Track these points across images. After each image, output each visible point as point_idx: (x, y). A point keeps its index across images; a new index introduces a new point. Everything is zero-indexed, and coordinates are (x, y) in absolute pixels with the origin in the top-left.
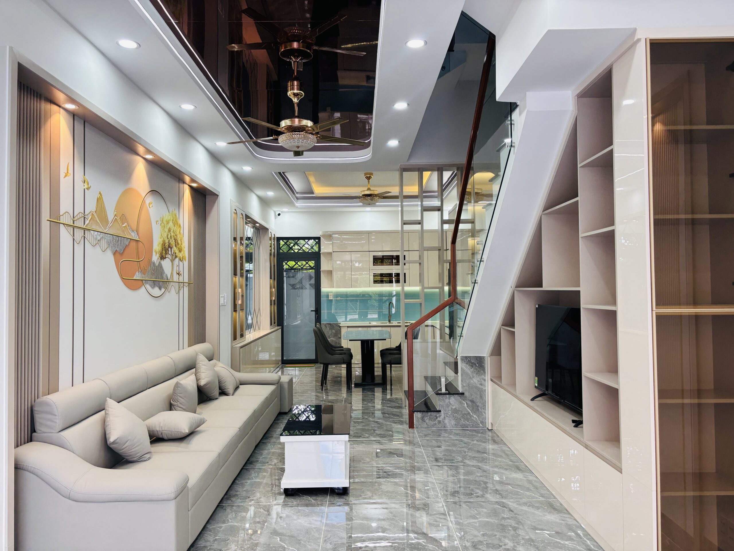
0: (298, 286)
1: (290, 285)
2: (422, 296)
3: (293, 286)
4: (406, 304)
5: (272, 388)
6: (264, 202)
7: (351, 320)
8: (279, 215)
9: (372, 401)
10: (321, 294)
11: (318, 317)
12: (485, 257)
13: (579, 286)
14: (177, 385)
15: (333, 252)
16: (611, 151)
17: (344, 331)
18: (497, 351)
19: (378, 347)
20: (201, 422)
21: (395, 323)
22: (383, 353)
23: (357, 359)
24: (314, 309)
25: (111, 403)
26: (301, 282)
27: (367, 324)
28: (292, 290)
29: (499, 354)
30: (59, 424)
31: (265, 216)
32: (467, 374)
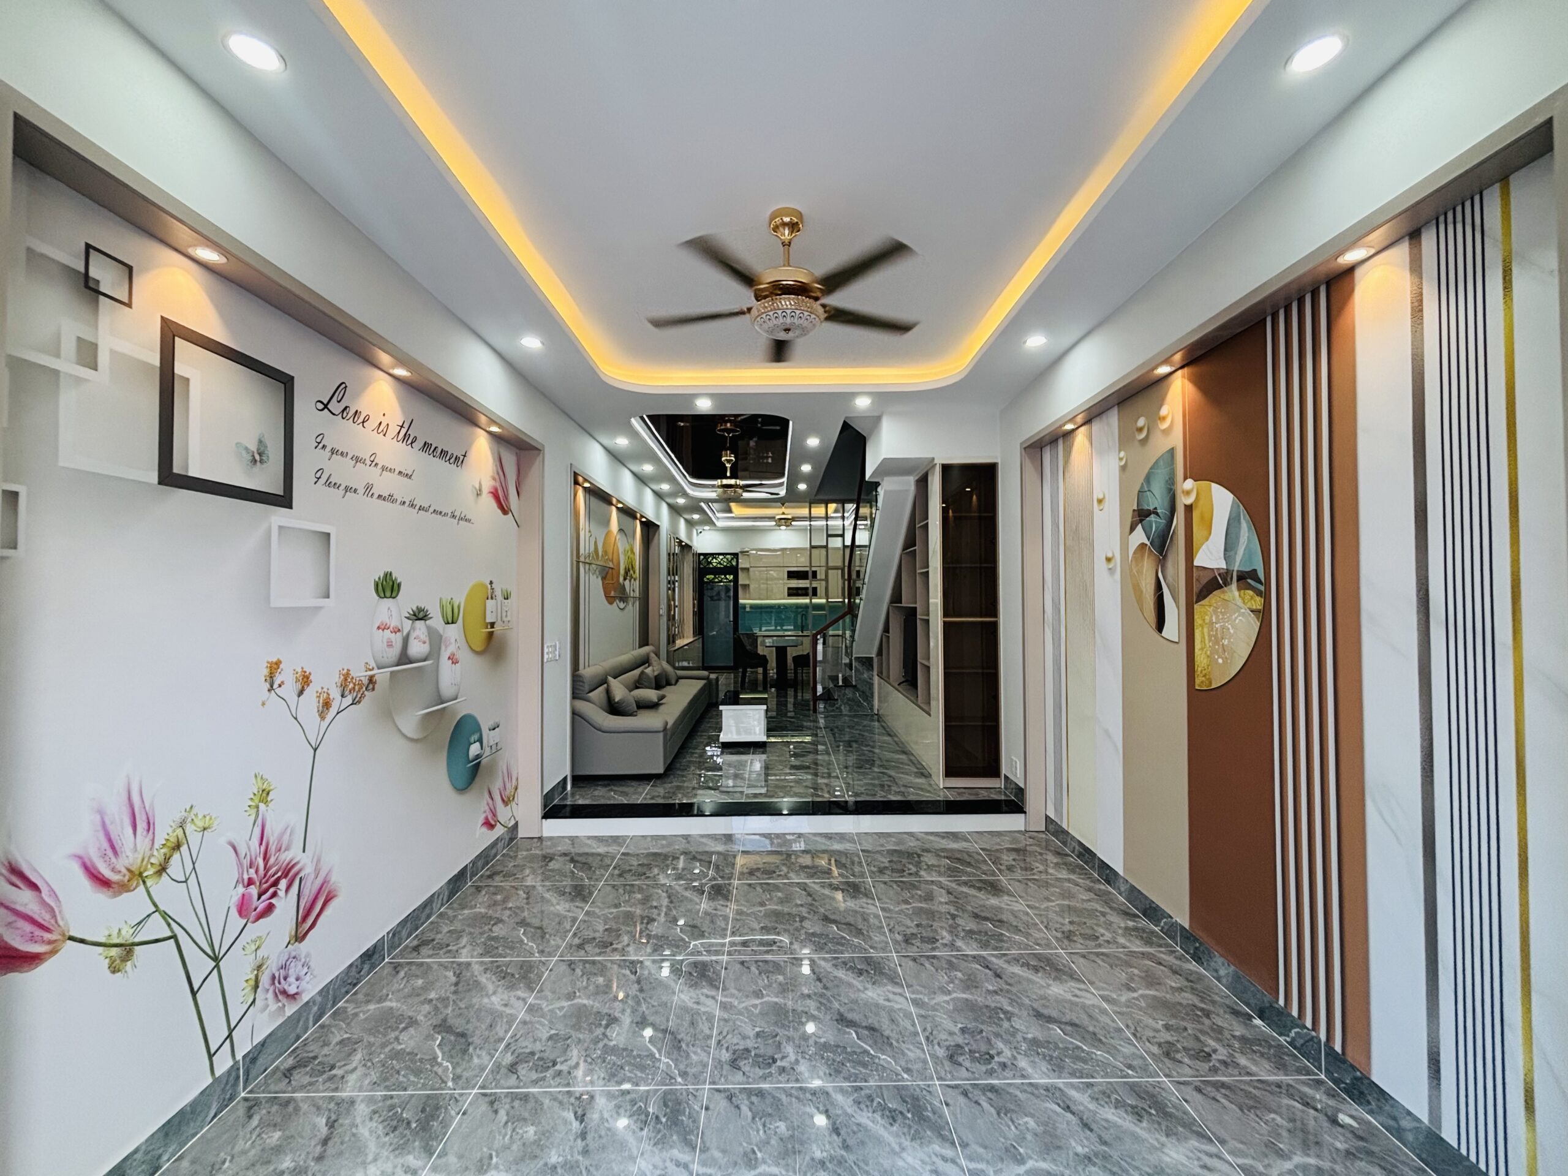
0: (715, 598)
1: (709, 596)
2: (827, 608)
3: (712, 598)
4: (814, 616)
5: (703, 682)
6: (690, 523)
7: (766, 631)
8: (701, 534)
9: (786, 696)
10: (739, 605)
11: (736, 627)
12: (866, 580)
13: (916, 603)
14: (642, 673)
15: (751, 567)
16: (927, 523)
17: (760, 640)
18: (880, 653)
19: (791, 653)
20: (663, 697)
21: (805, 633)
22: (795, 659)
23: (772, 663)
24: (733, 621)
25: (610, 678)
26: (718, 594)
27: (781, 633)
28: (711, 604)
29: (882, 655)
30: (587, 688)
31: (690, 536)
32: (859, 671)
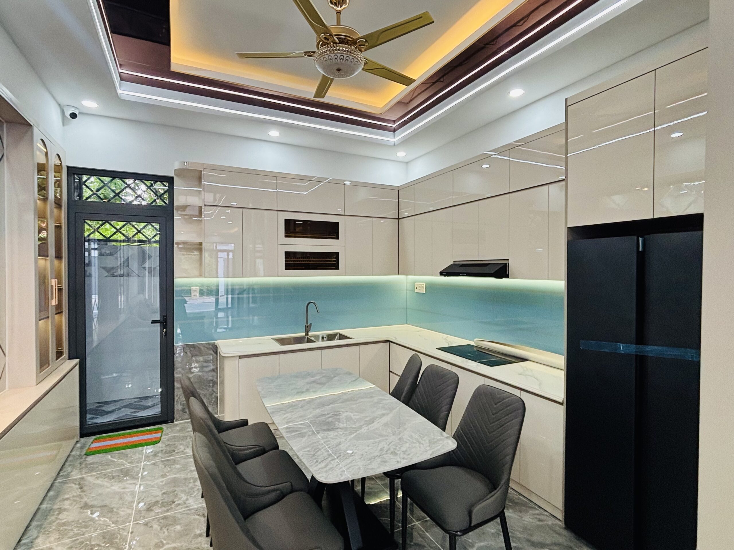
0: (120, 272)
1: (104, 268)
3: (111, 272)
8: (73, 116)
10: (175, 289)
11: (166, 333)
15: (205, 205)
24: (158, 318)
26: (127, 263)
28: (109, 279)
